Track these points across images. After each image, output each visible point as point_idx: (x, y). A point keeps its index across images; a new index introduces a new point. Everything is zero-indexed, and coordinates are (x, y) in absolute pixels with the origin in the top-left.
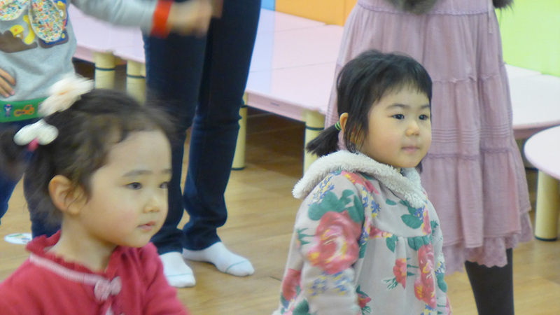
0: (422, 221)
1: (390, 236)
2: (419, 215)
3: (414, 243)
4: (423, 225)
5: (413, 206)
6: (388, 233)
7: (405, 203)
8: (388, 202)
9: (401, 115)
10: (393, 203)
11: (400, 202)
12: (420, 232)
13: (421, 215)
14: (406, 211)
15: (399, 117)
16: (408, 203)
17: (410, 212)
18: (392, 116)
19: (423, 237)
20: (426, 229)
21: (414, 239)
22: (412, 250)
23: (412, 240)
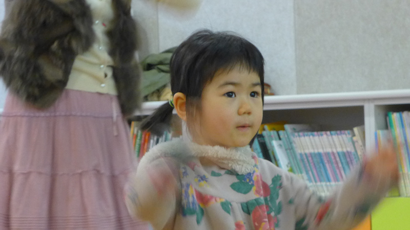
0: (253, 185)
1: (223, 200)
2: (248, 180)
3: (248, 208)
4: (254, 188)
5: (240, 174)
6: (220, 198)
7: (232, 172)
8: (214, 174)
9: (232, 92)
10: (219, 175)
11: (226, 173)
12: (252, 196)
13: (251, 180)
14: (234, 179)
15: (230, 94)
16: (235, 171)
17: (239, 179)
18: (224, 95)
19: (255, 200)
20: (257, 192)
21: (247, 203)
22: (246, 214)
23: (245, 205)
